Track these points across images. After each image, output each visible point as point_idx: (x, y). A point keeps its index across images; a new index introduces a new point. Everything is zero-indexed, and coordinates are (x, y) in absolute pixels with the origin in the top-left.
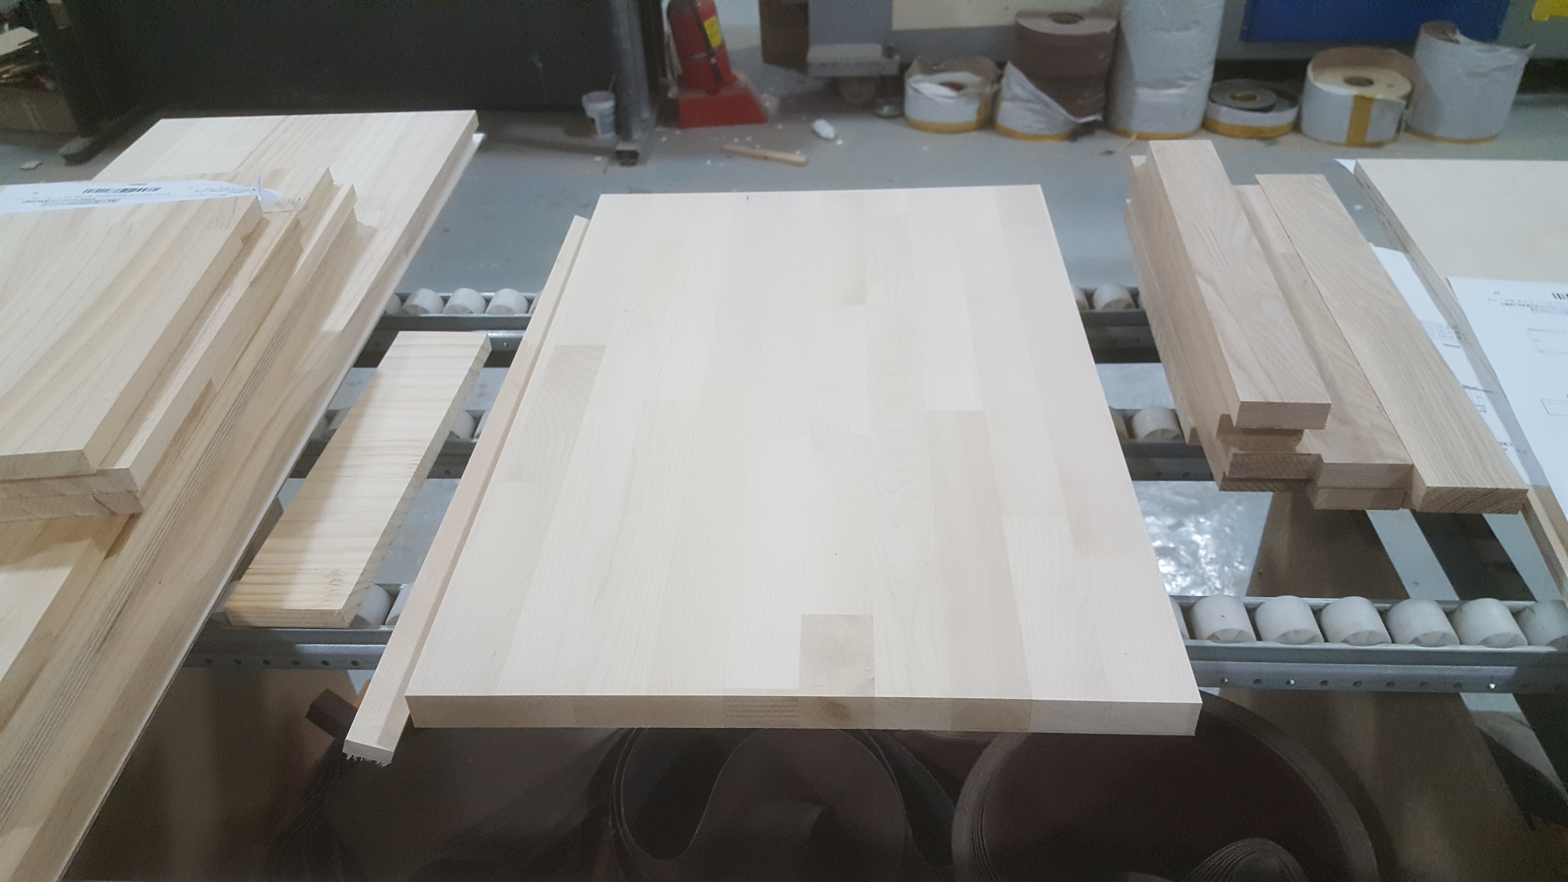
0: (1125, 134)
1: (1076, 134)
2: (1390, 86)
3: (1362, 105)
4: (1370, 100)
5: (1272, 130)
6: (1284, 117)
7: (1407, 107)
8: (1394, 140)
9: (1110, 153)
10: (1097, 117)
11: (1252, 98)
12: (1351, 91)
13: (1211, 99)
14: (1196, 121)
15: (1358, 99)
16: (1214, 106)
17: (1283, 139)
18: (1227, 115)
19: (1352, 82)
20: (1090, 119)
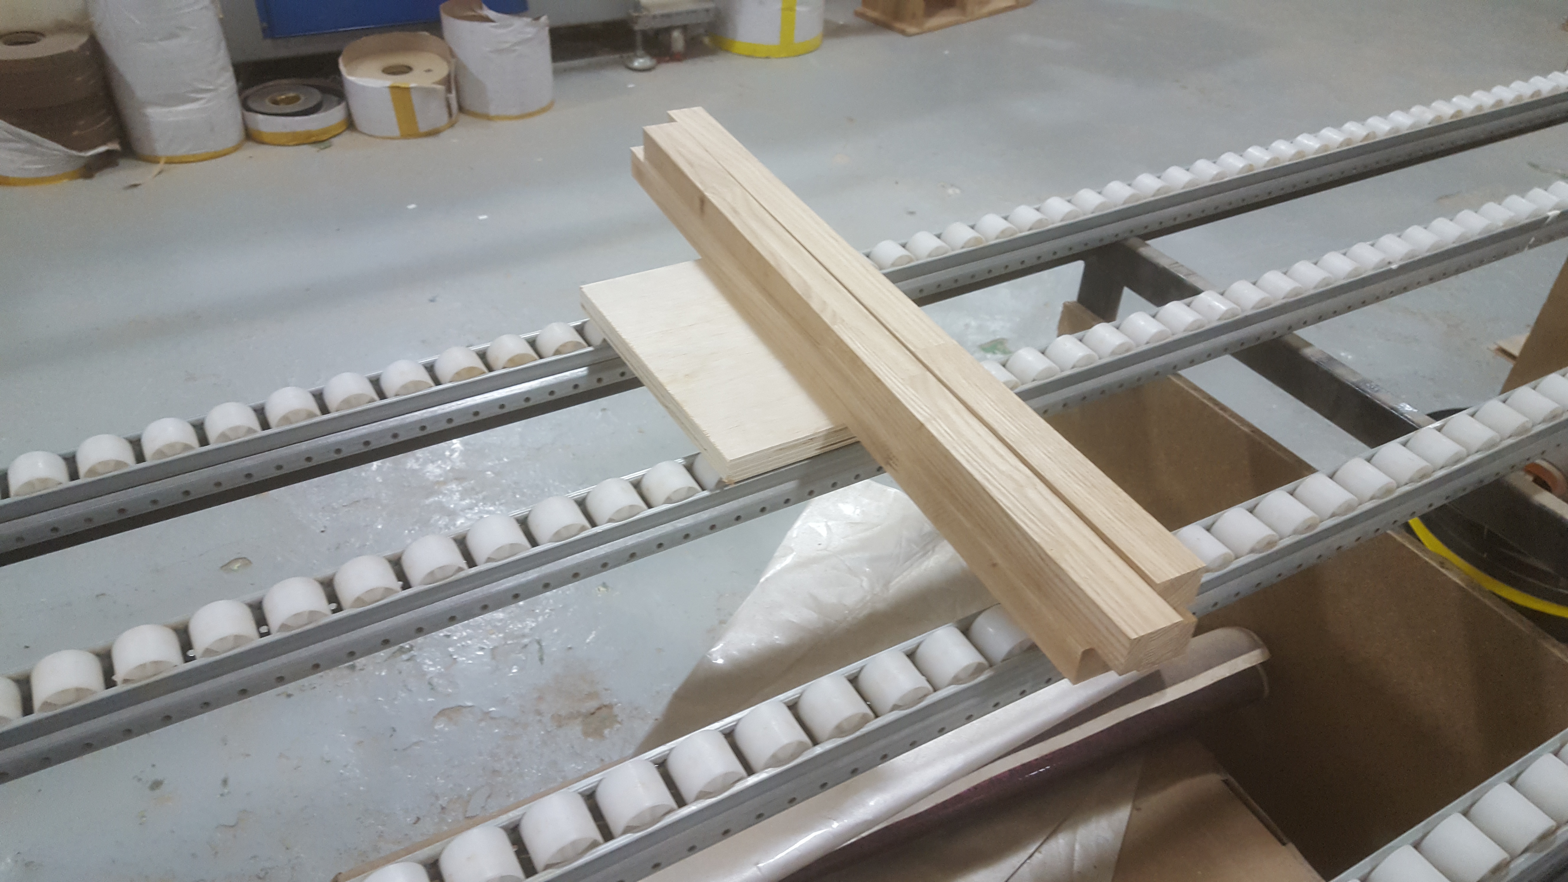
0: (152, 160)
1: (89, 170)
2: (429, 71)
3: (400, 94)
4: (408, 89)
5: (324, 131)
6: (333, 116)
7: (449, 90)
8: (452, 125)
9: (135, 186)
10: (114, 146)
11: (294, 100)
12: (389, 81)
13: (245, 106)
14: (235, 134)
15: (393, 88)
16: (250, 116)
17: (335, 141)
18: (265, 124)
19: (391, 71)
20: (102, 149)
